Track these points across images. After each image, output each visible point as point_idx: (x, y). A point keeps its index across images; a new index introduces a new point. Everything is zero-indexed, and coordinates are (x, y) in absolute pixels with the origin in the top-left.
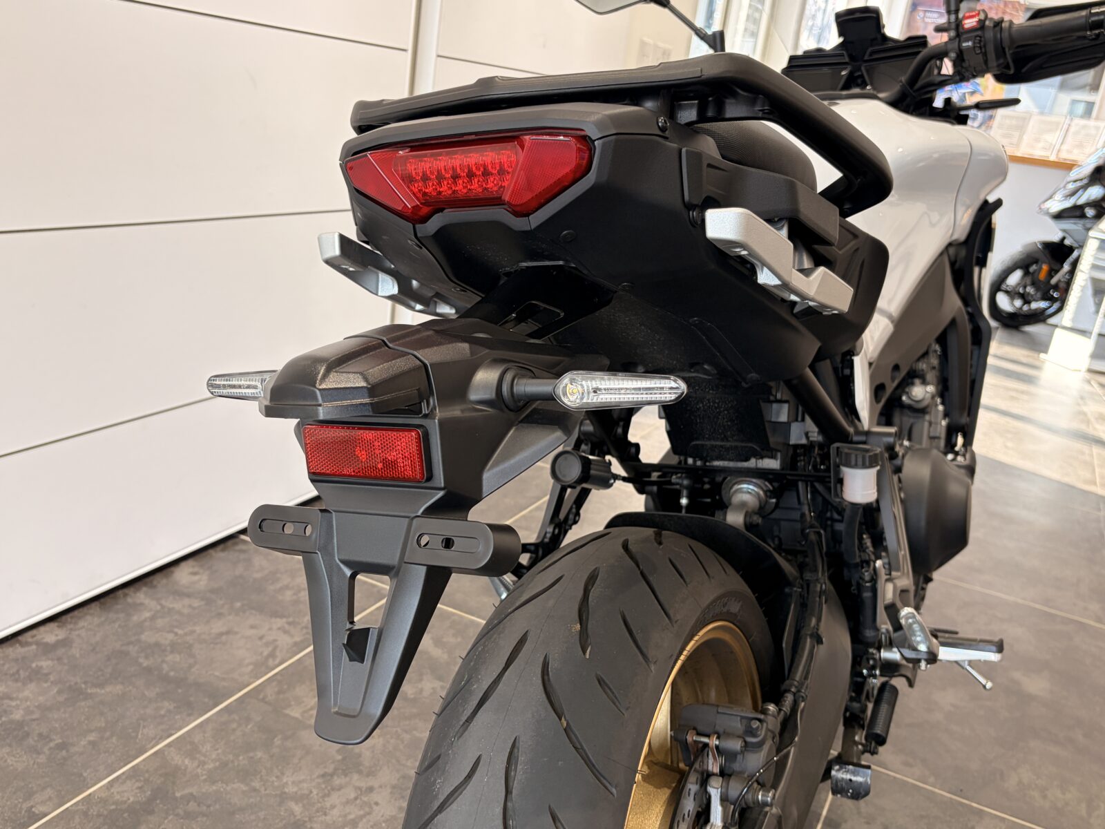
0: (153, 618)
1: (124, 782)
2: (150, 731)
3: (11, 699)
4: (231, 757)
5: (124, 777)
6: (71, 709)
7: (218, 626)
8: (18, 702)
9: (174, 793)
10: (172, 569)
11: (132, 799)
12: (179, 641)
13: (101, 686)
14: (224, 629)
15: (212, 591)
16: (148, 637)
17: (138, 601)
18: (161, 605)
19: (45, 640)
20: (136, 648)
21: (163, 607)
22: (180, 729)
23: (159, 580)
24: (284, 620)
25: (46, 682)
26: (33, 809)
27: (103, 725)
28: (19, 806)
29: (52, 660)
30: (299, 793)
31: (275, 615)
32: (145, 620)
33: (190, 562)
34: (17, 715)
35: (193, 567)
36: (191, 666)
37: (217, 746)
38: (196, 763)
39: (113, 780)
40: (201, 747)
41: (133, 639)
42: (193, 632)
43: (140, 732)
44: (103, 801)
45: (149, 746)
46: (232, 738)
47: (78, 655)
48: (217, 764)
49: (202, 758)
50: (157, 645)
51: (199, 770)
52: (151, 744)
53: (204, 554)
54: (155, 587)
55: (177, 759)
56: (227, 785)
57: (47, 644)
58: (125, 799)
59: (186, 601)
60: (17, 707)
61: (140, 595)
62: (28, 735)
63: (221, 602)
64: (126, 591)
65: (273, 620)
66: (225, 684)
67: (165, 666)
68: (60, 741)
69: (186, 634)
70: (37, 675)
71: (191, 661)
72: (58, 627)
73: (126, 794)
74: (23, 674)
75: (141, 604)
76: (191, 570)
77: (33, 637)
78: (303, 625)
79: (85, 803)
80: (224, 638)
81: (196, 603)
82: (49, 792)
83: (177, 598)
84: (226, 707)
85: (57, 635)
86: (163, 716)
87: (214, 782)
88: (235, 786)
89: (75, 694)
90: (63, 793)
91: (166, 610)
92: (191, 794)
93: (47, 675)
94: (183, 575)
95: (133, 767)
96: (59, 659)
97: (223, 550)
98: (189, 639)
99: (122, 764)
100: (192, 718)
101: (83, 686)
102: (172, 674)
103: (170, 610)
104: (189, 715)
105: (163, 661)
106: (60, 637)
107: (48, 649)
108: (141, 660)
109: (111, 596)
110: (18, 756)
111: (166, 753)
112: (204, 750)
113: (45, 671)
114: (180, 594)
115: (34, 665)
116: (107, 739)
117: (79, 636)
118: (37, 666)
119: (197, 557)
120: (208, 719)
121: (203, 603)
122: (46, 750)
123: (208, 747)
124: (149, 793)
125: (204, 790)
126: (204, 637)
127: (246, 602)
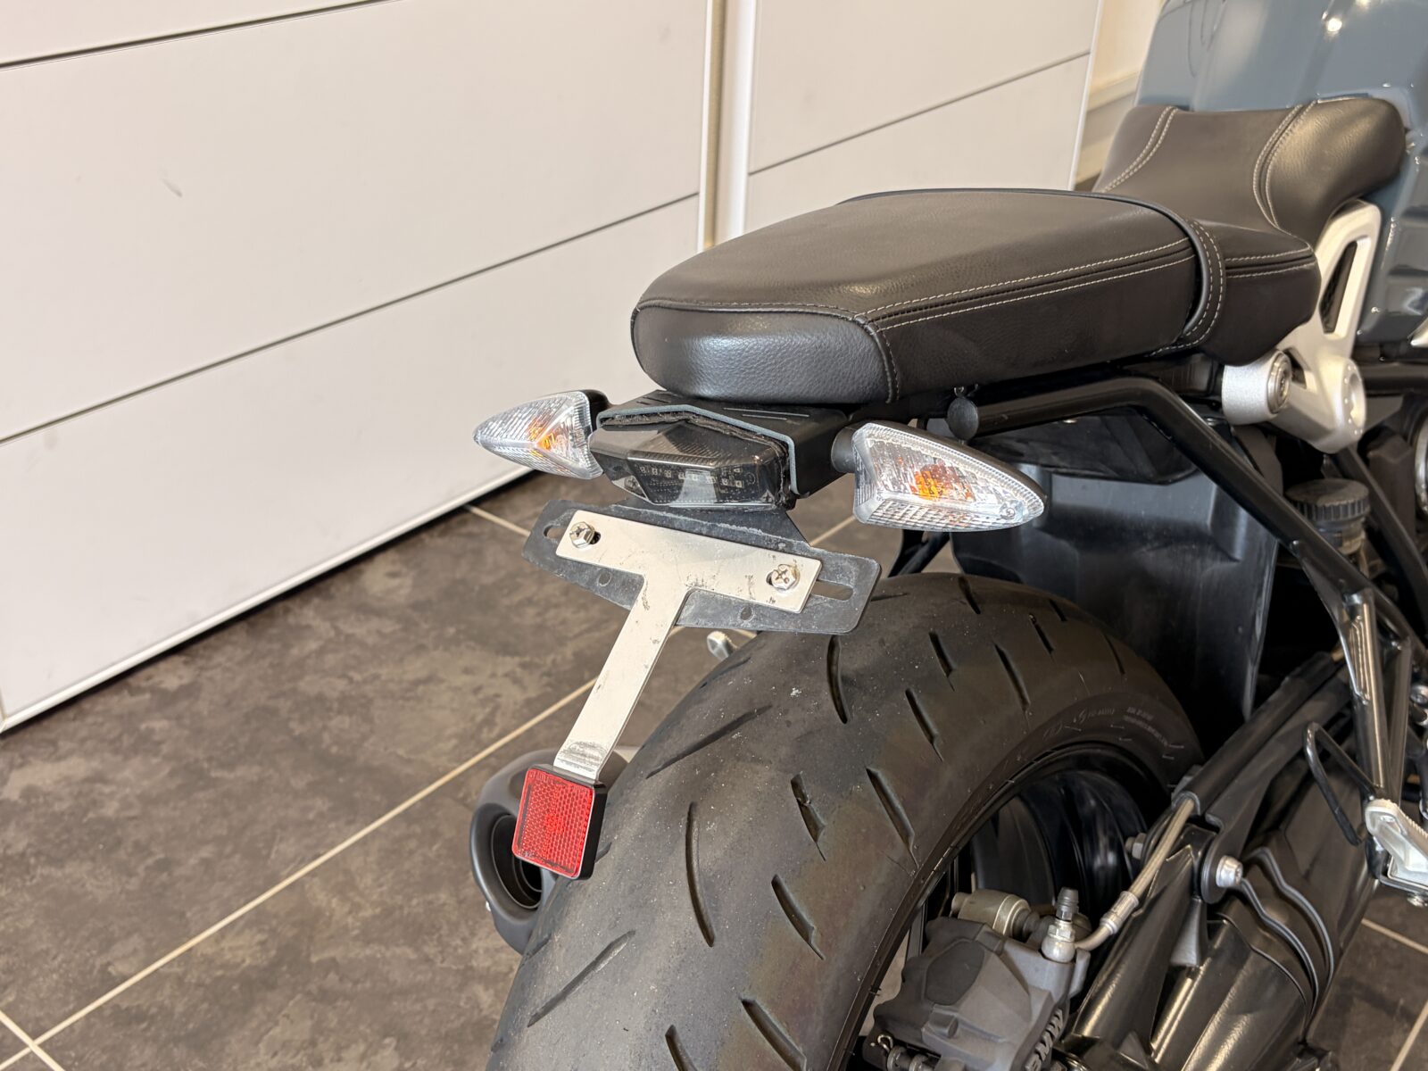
0: (321, 652)
1: (239, 933)
2: (288, 847)
3: (105, 781)
4: (399, 899)
5: (242, 923)
6: (183, 804)
7: (416, 668)
8: (113, 788)
9: (308, 956)
10: (362, 566)
11: (248, 961)
12: (353, 693)
13: (230, 766)
14: (423, 674)
15: (416, 606)
16: (309, 685)
17: (304, 623)
18: (336, 628)
19: (163, 686)
20: (289, 703)
21: (338, 632)
22: (333, 846)
23: (340, 586)
24: (517, 659)
25: (156, 755)
26: (110, 969)
27: (225, 832)
28: (91, 961)
29: (168, 718)
30: (493, 969)
31: (505, 649)
32: (308, 656)
33: (391, 555)
34: (110, 810)
35: (394, 562)
36: (364, 738)
37: (382, 880)
38: (346, 909)
39: (225, 928)
40: (358, 879)
41: (287, 686)
42: (376, 677)
43: (275, 848)
44: (208, 961)
45: (285, 873)
46: (407, 865)
47: (205, 713)
48: (378, 910)
49: (357, 899)
50: (320, 698)
51: (350, 920)
52: (289, 869)
53: (413, 540)
54: (330, 597)
55: (320, 897)
56: (387, 948)
57: (164, 692)
58: (239, 960)
59: (375, 623)
60: (111, 796)
61: (308, 613)
62: (119, 842)
63: (425, 626)
64: (289, 603)
65: (500, 659)
66: (409, 770)
67: (326, 737)
68: (161, 856)
69: (365, 682)
70: (145, 744)
71: (365, 728)
72: (186, 663)
73: (240, 953)
74: (127, 741)
75: (308, 627)
76: (390, 568)
77: (149, 678)
78: (545, 669)
79: (182, 963)
80: (421, 688)
81: (389, 626)
82: (136, 941)
83: (362, 617)
84: (406, 811)
85: (180, 677)
86: (310, 823)
87: (368, 943)
88: (398, 951)
89: (192, 777)
90: (154, 943)
91: (342, 638)
92: (333, 960)
93: (159, 743)
94: (376, 578)
95: (257, 907)
96: (179, 718)
97: (443, 534)
98: (368, 689)
99: (242, 901)
100: (352, 828)
101: (206, 765)
102: (334, 750)
103: (349, 637)
104: (350, 823)
105: (325, 728)
106: (185, 681)
107: (166, 699)
108: (293, 725)
109: (267, 611)
110: (101, 878)
111: (307, 886)
112: (362, 886)
113: (157, 738)
114: (366, 610)
115: (143, 726)
116: (229, 856)
117: (211, 679)
118: (147, 728)
119: (402, 546)
120: (376, 831)
121: (398, 627)
122: (141, 870)
123: (368, 880)
124: (273, 953)
125: (352, 955)
126: (392, 686)
127: (463, 627)
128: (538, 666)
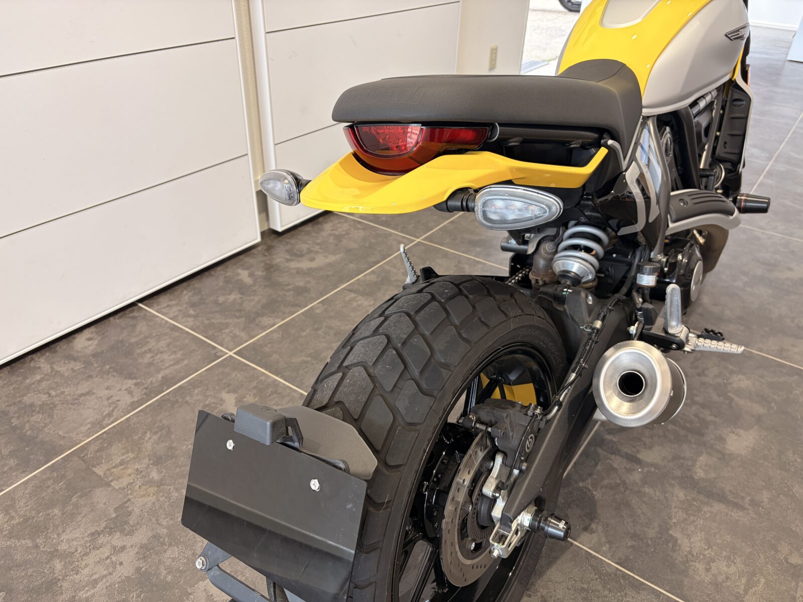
0: (40, 381)
4: (34, 513)
10: (76, 335)
12: (48, 402)
14: (85, 391)
15: (95, 355)
16: (27, 399)
17: (38, 366)
20: (16, 408)
21: (53, 370)
23: (62, 345)
24: (134, 381)
30: (67, 551)
31: (130, 376)
32: (33, 383)
33: (92, 329)
37: (29, 503)
40: (17, 503)
46: (43, 494)
48: (21, 520)
50: (32, 405)
56: (19, 541)
59: (72, 364)
65: (126, 381)
76: (89, 336)
78: (145, 386)
83: (67, 362)
84: (53, 465)
86: (4, 473)
87: (10, 538)
88: (24, 542)
91: (54, 373)
94: (80, 342)
98: (57, 400)
100: (23, 475)
102: (29, 433)
104: (24, 472)
105: (28, 421)
109: (21, 360)
112: (18, 507)
114: (71, 358)
119: (99, 323)
120: (35, 476)
121: (82, 366)
123: (22, 504)
126: (69, 398)
127: (113, 365)
128: (143, 384)
